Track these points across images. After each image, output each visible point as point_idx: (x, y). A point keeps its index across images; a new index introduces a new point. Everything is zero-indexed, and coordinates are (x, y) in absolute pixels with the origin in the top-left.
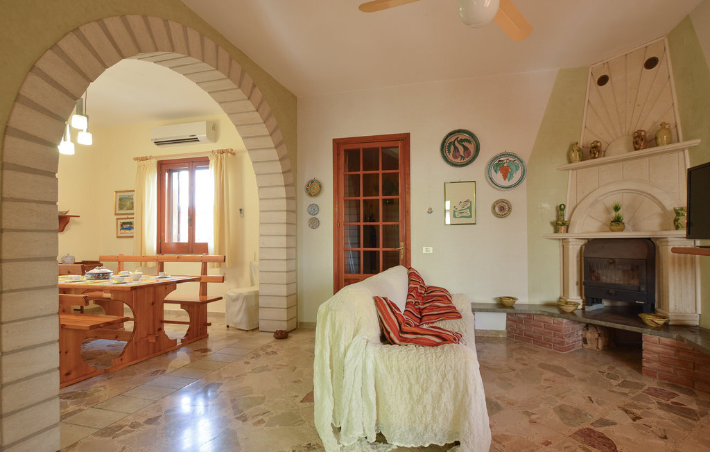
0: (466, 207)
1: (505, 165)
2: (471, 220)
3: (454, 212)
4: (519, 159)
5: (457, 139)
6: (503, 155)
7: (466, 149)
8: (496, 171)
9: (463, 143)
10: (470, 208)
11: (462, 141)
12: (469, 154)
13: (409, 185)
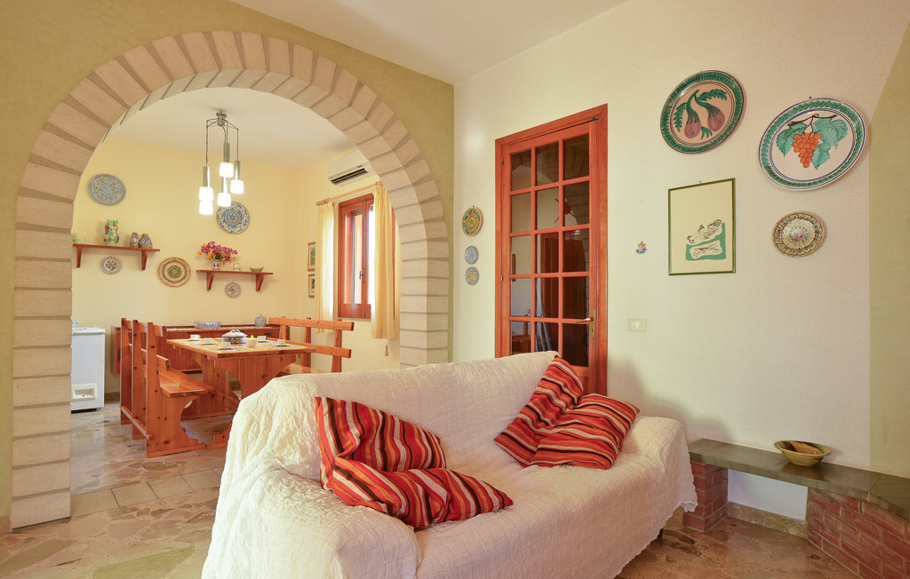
0: (712, 237)
1: (808, 130)
2: (726, 264)
3: (688, 247)
4: (844, 110)
5: (694, 95)
6: (802, 108)
7: (712, 110)
8: (783, 150)
9: (708, 101)
10: (722, 238)
11: (705, 96)
12: (720, 123)
13: (606, 202)
